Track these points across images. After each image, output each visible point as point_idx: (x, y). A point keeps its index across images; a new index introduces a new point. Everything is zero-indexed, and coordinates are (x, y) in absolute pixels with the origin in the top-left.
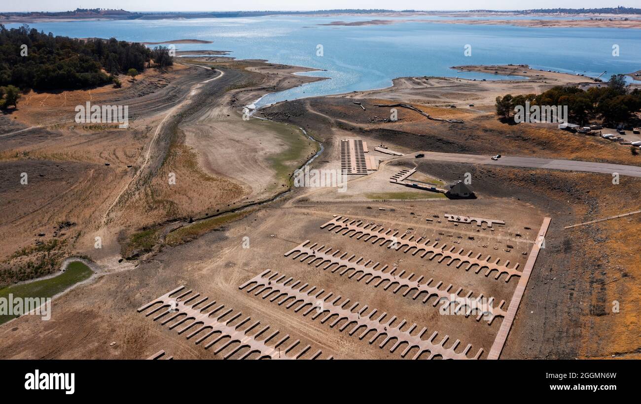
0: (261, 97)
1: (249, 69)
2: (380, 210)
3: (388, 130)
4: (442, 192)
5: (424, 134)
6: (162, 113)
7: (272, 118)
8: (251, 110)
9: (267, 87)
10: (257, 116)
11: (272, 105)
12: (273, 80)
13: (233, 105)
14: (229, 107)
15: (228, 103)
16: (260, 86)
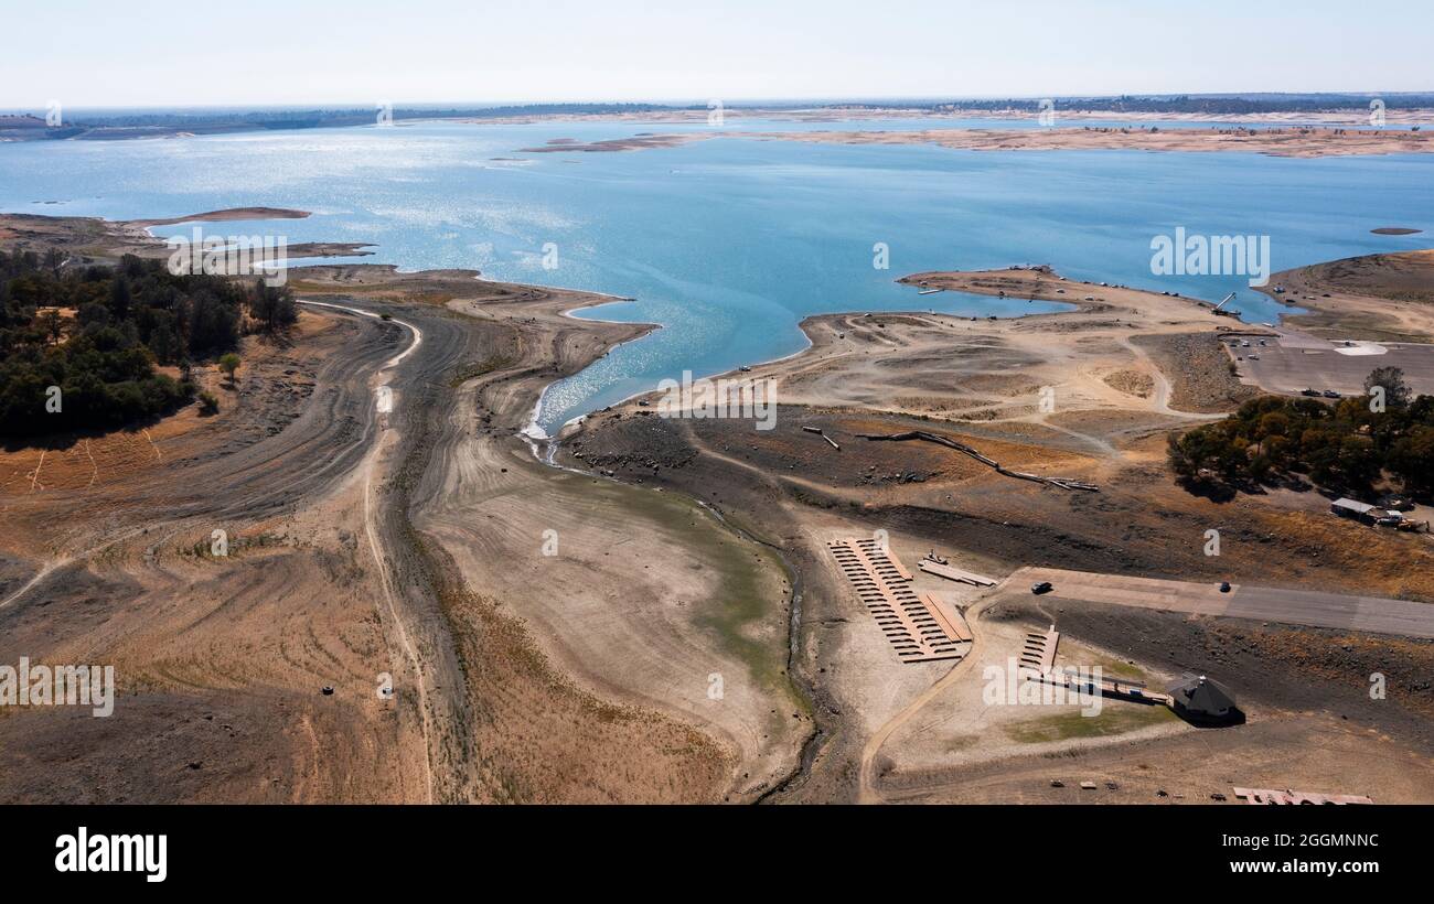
0: (538, 397)
1: (458, 305)
2: (1084, 788)
3: (924, 509)
4: (1163, 703)
5: (1018, 523)
6: (350, 481)
7: (611, 472)
8: (542, 445)
9: (540, 366)
10: (569, 466)
11: (580, 423)
12: (539, 341)
13: (493, 433)
14: (487, 439)
15: (478, 427)
16: (522, 364)
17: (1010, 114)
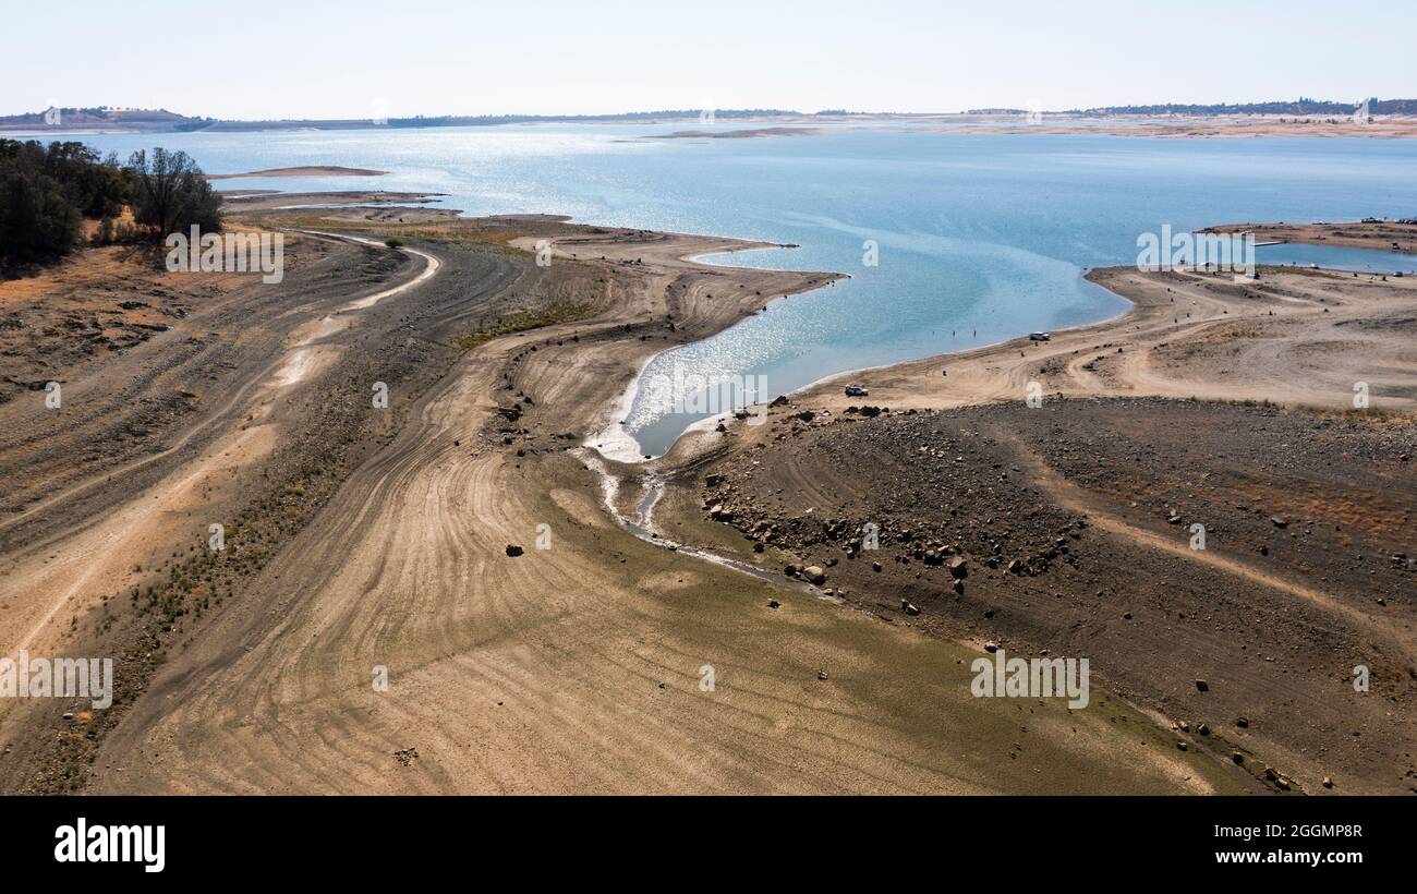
0: (633, 375)
7: (816, 570)
8: (630, 478)
9: (642, 320)
10: (696, 543)
11: (721, 428)
12: (645, 287)
13: (519, 443)
14: (498, 459)
15: (486, 430)
16: (610, 315)
17: (1171, 117)
